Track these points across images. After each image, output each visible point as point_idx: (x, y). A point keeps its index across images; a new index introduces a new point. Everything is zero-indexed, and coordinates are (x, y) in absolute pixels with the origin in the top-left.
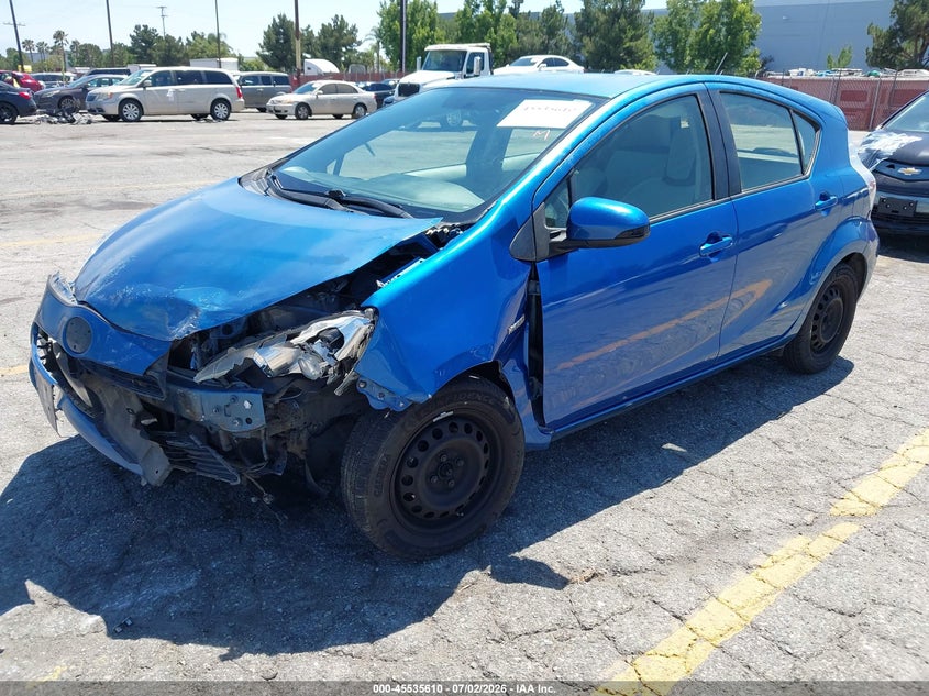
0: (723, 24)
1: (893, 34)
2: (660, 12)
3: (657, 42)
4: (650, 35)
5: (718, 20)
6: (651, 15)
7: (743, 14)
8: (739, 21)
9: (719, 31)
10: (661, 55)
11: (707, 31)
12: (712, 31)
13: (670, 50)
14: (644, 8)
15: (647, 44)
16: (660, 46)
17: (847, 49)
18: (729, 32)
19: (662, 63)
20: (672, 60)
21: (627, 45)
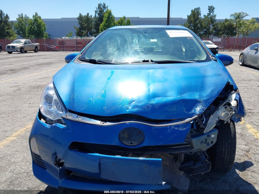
0: (35, 25)
1: (80, 29)
2: (15, 21)
3: (16, 30)
4: (13, 28)
5: (34, 24)
6: (12, 22)
7: (41, 23)
8: (40, 25)
9: (35, 27)
10: (19, 34)
11: (31, 27)
12: (33, 27)
13: (21, 32)
14: (9, 20)
15: (13, 31)
16: (18, 31)
17: (71, 32)
18: (38, 27)
19: (19, 36)
20: (22, 35)
21: (6, 31)
